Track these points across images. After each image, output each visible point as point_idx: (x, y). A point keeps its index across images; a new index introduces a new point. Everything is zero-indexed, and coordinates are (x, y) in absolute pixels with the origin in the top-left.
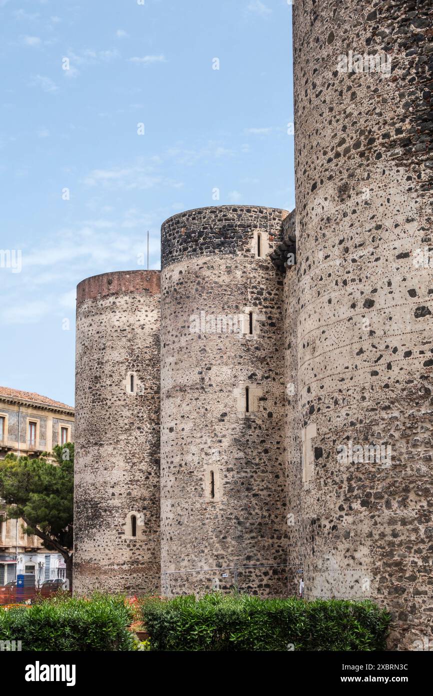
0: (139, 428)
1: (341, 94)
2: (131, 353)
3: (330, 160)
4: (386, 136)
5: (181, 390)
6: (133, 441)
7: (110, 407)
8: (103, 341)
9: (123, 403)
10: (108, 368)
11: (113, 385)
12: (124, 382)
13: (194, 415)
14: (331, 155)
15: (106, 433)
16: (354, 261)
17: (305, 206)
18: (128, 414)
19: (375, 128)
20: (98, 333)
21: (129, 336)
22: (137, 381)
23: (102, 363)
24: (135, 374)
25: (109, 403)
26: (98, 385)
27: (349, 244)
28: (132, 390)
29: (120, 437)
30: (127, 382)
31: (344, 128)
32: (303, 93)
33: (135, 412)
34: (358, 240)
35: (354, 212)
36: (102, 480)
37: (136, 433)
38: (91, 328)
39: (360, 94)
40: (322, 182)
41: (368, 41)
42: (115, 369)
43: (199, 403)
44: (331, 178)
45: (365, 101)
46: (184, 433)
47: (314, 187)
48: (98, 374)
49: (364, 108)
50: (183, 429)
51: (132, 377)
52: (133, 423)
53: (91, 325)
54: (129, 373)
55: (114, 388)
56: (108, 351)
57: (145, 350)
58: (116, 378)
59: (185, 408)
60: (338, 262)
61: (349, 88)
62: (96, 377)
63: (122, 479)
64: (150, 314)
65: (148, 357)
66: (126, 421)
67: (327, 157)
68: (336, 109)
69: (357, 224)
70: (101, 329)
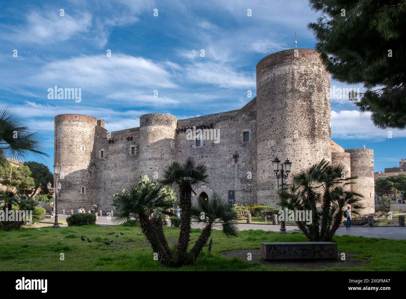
0: (85, 162)
1: (294, 123)
2: (83, 140)
3: (290, 134)
4: (304, 133)
5: (155, 159)
6: (83, 165)
7: (76, 155)
8: (73, 134)
9: (81, 154)
10: (75, 143)
11: (77, 148)
12: (80, 148)
13: (159, 165)
14: (290, 133)
15: (74, 162)
16: (297, 153)
17: (280, 140)
18: (82, 157)
19: (302, 131)
20: (71, 132)
21: (83, 134)
22: (85, 148)
23: (73, 141)
24: (84, 146)
25: (75, 154)
26: (71, 148)
27: (295, 150)
28: (83, 151)
29: (79, 164)
30: (81, 148)
31: (295, 129)
32: (280, 119)
33: (84, 157)
34: (297, 150)
35: (297, 144)
36: (73, 176)
37: (84, 163)
38: (68, 130)
39: (299, 124)
40: (287, 137)
41: (301, 116)
42: (77, 144)
43: (161, 162)
44: (290, 137)
45: (300, 126)
46: (156, 170)
47: (285, 137)
48: (71, 144)
49: (300, 127)
50: (155, 169)
51: (83, 147)
52: (83, 160)
53: (68, 129)
54: (82, 146)
55: (77, 149)
56: (75, 138)
57: (87, 139)
58: (78, 146)
59: (156, 163)
60: (292, 152)
61: (296, 123)
62: (70, 145)
63: (80, 176)
64: (88, 129)
65: (88, 141)
66: (81, 159)
67: (289, 133)
68: (293, 125)
69: (297, 146)
70: (72, 131)
